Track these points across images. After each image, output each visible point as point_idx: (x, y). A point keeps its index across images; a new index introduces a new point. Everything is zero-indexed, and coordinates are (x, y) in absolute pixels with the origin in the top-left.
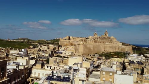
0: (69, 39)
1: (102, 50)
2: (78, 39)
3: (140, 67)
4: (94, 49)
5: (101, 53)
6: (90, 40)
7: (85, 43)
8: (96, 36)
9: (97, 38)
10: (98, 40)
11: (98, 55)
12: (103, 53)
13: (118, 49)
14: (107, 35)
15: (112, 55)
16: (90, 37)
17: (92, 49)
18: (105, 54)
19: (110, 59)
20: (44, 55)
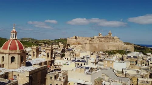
0: (76, 38)
1: (106, 48)
2: (84, 39)
3: (135, 60)
4: (99, 47)
5: (105, 51)
6: (95, 40)
7: (91, 42)
8: (101, 36)
9: (102, 38)
10: (103, 39)
11: (103, 52)
12: (107, 51)
13: (121, 47)
14: (111, 35)
15: (114, 52)
16: (95, 37)
17: (97, 47)
18: (108, 52)
19: (112, 55)
20: (57, 52)
